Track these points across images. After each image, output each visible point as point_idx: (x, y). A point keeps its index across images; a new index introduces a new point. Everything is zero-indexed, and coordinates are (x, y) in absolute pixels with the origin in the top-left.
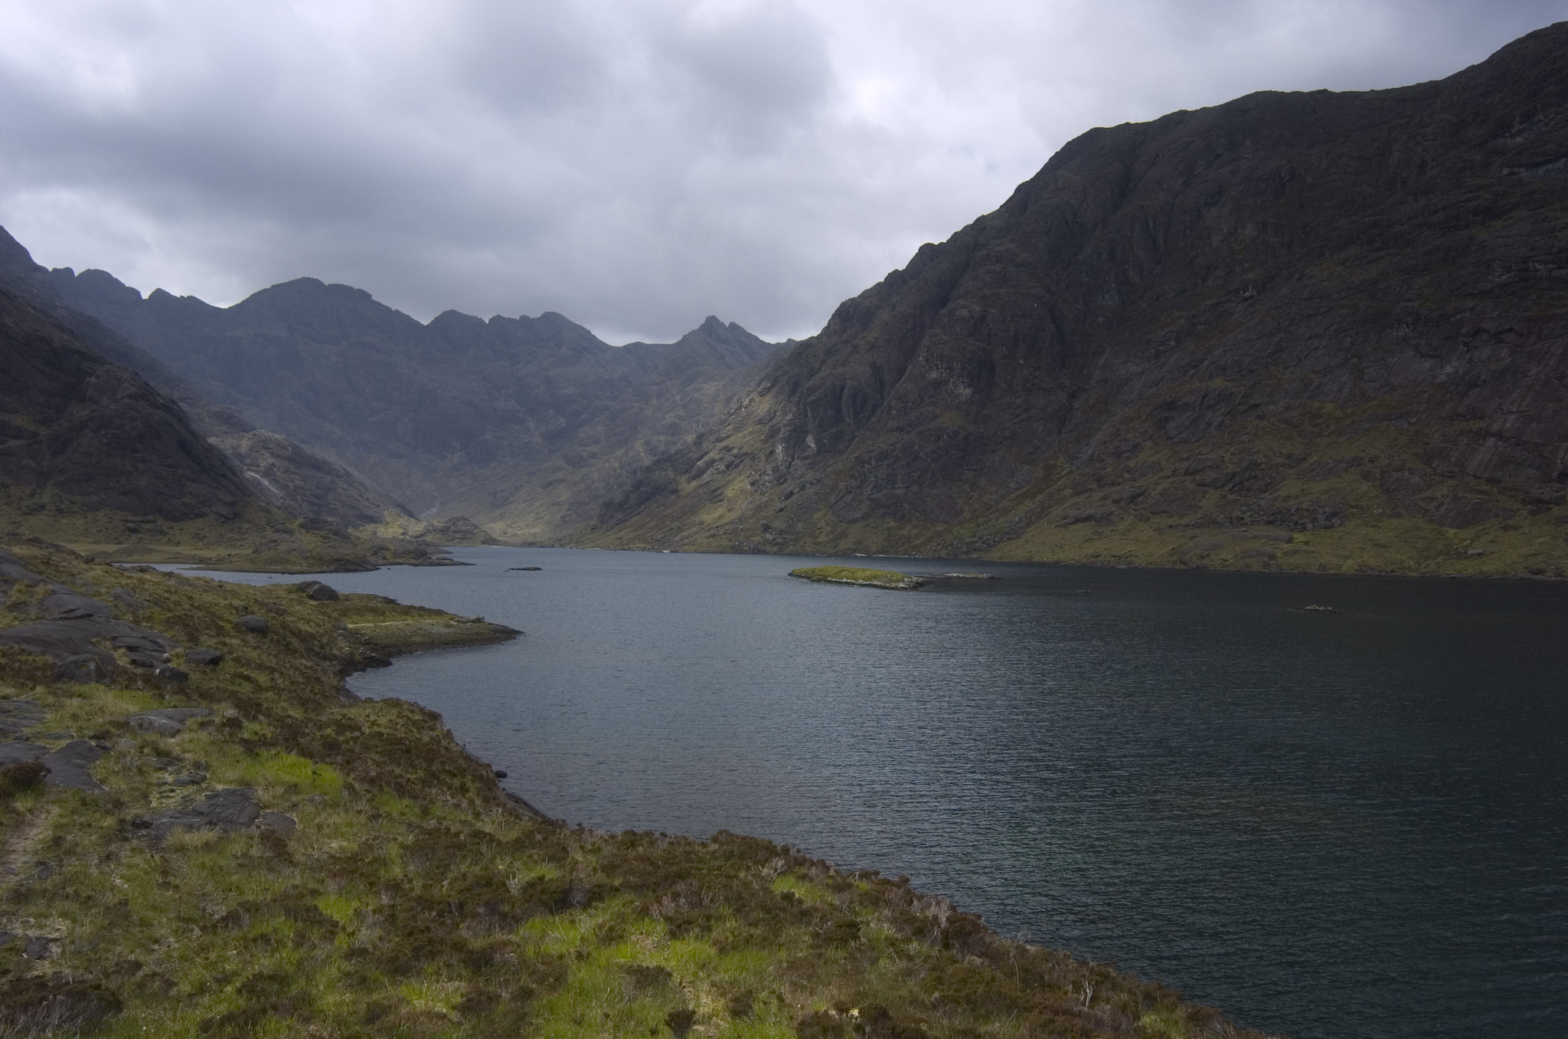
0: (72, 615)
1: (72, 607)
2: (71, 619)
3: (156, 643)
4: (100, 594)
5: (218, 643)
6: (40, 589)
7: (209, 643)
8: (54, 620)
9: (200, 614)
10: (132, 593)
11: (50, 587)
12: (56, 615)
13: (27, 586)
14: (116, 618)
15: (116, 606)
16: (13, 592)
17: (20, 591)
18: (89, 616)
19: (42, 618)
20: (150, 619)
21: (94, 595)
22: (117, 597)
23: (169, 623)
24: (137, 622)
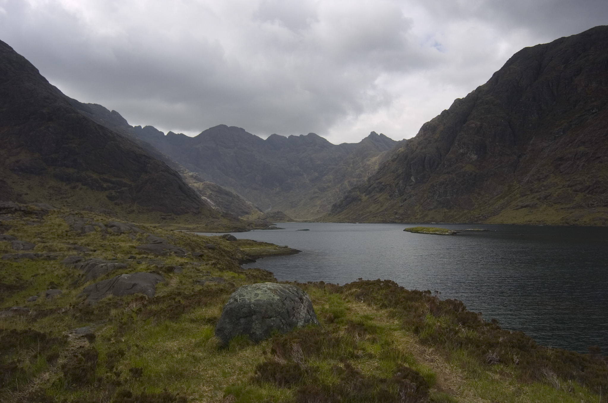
0: (156, 242)
1: (156, 240)
2: (156, 243)
3: (182, 251)
4: (162, 236)
5: (201, 251)
6: (145, 234)
7: (198, 251)
8: (151, 244)
9: (194, 243)
10: (172, 236)
11: (148, 234)
12: (151, 242)
13: (141, 234)
14: (169, 243)
15: (168, 240)
16: (137, 236)
17: (139, 235)
18: (161, 242)
19: (148, 243)
20: (179, 244)
21: (161, 237)
22: (168, 237)
23: (186, 245)
24: (175, 244)
